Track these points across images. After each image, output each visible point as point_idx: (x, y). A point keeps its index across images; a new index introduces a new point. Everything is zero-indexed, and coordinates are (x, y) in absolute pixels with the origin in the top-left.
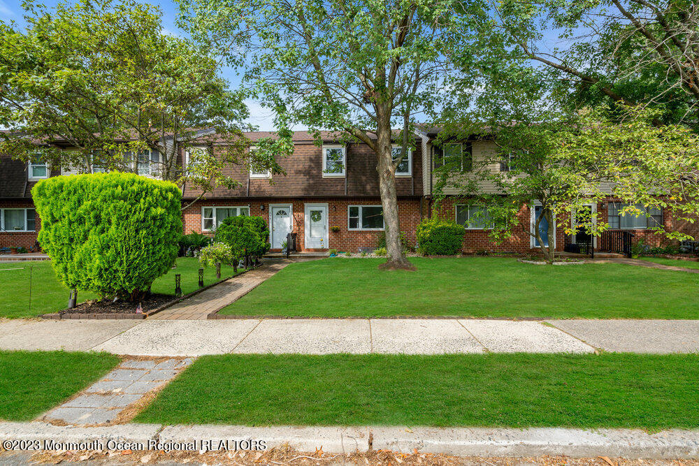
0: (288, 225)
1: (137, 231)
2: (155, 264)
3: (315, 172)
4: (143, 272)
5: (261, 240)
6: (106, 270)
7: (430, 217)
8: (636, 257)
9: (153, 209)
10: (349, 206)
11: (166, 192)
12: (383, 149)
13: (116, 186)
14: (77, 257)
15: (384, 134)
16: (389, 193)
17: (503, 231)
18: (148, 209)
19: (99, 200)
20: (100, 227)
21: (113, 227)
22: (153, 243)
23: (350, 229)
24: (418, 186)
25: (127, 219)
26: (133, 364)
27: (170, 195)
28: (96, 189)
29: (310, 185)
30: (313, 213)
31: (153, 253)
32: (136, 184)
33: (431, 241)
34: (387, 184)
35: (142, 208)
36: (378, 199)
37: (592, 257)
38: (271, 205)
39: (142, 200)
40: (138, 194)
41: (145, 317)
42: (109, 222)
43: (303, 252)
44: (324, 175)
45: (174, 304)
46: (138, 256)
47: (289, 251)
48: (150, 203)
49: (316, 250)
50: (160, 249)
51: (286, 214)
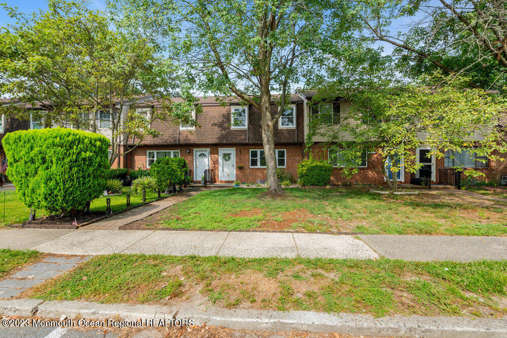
0: (207, 163)
1: (71, 168)
2: (85, 191)
3: (226, 125)
5: (182, 174)
6: (50, 195)
7: (308, 158)
8: (464, 188)
9: (83, 153)
10: (250, 150)
11: (96, 141)
12: (264, 109)
13: (56, 137)
14: (31, 186)
15: (265, 98)
16: (268, 140)
17: (352, 169)
18: (79, 153)
19: (44, 147)
20: (45, 165)
21: (54, 165)
22: (84, 177)
23: (251, 167)
24: (301, 135)
25: (63, 160)
26: (52, 260)
27: (98, 143)
28: (42, 140)
29: (222, 135)
30: (225, 155)
31: (84, 183)
32: (71, 136)
33: (307, 176)
34: (267, 135)
35: (75, 152)
37: (430, 188)
38: (195, 150)
39: (75, 147)
40: (72, 143)
41: (77, 228)
42: (52, 162)
43: (217, 183)
44: (233, 128)
45: (103, 219)
46: (72, 185)
47: (206, 182)
48: (81, 149)
49: (226, 182)
50: (89, 181)
51: (205, 156)
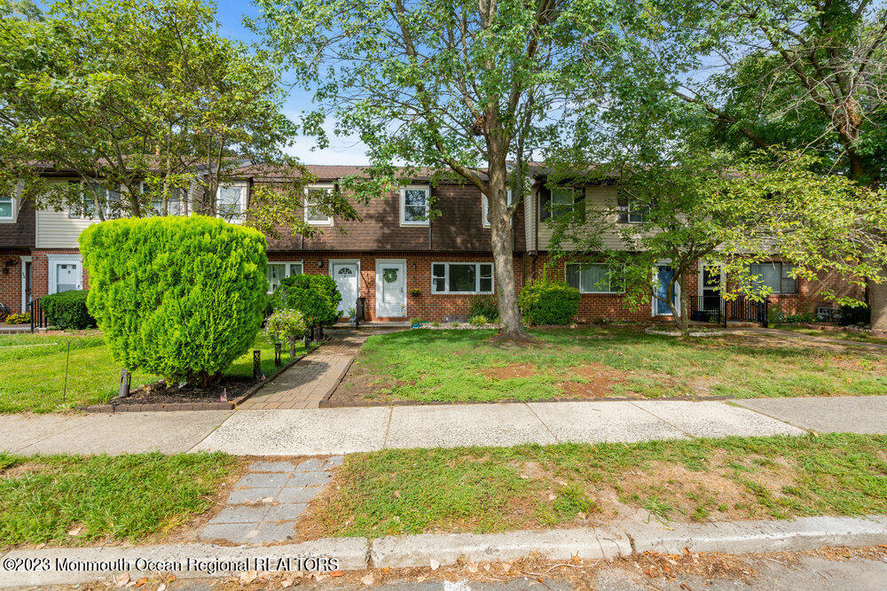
0: (354, 288)
3: (390, 219)
4: (233, 347)
5: (333, 306)
6: (187, 344)
7: (535, 277)
8: (772, 326)
9: (246, 265)
10: (433, 264)
12: (496, 193)
13: (203, 234)
14: (144, 329)
15: (497, 175)
16: (503, 247)
18: (240, 264)
19: (179, 252)
20: (178, 288)
21: (197, 289)
23: (434, 293)
24: (520, 239)
25: (216, 277)
28: (177, 237)
29: (384, 235)
30: (387, 271)
31: (244, 322)
32: (225, 232)
33: (540, 308)
34: (501, 237)
35: (234, 263)
36: (488, 255)
37: (725, 326)
38: (331, 261)
39: (233, 253)
40: (228, 244)
41: (233, 407)
42: (192, 282)
43: (374, 322)
44: (403, 223)
46: (228, 326)
47: (357, 320)
48: (241, 257)
49: (392, 319)
51: (350, 272)
